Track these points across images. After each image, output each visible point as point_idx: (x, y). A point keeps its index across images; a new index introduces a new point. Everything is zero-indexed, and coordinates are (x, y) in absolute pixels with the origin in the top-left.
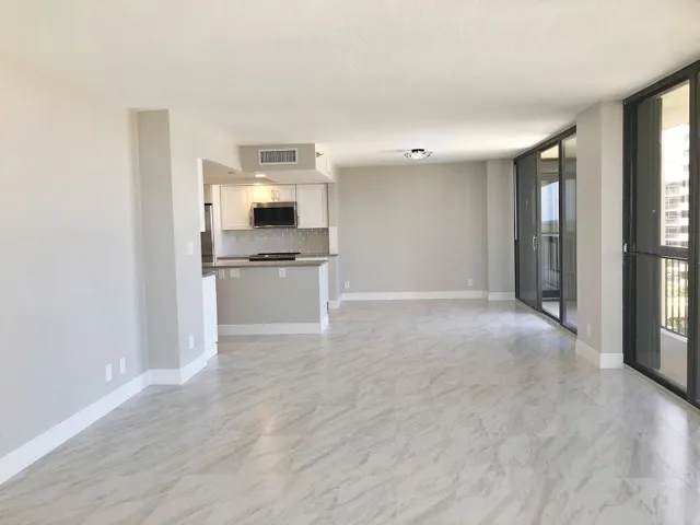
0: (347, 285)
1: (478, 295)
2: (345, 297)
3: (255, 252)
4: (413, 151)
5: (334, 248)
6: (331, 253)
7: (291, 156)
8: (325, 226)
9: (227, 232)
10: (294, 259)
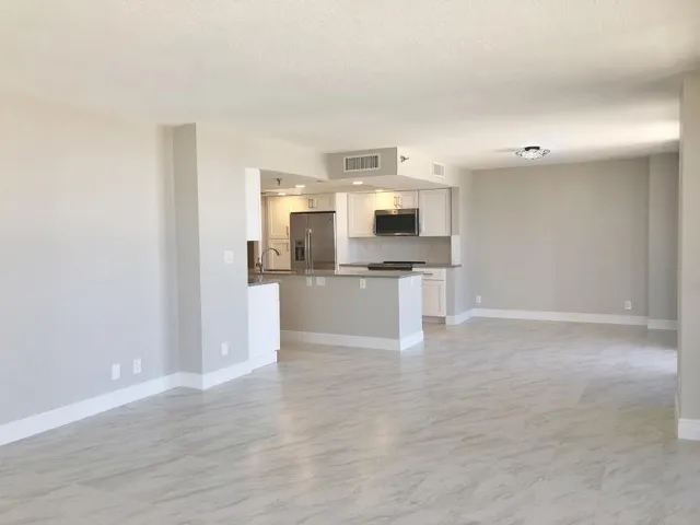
0: (479, 299)
1: (637, 321)
2: (476, 312)
3: (379, 260)
4: (528, 149)
5: (456, 257)
6: (453, 263)
7: (374, 161)
8: (447, 235)
9: (352, 239)
10: (411, 269)
